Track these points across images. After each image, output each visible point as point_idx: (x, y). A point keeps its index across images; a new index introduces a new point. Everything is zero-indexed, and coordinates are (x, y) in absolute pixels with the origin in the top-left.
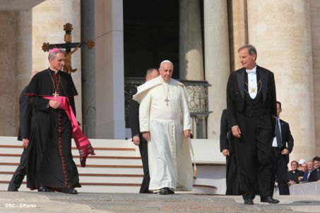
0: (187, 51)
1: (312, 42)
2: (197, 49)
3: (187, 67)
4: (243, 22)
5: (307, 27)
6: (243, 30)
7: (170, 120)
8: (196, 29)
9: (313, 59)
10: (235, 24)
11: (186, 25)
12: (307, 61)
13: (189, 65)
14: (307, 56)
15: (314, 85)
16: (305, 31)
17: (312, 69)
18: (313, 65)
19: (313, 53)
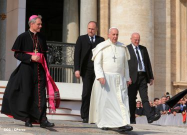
0: (68, 23)
1: (154, 20)
2: (75, 22)
3: (67, 34)
4: (107, 5)
5: (151, 9)
6: (107, 10)
7: (116, 73)
8: (75, 8)
9: (155, 31)
10: (102, 6)
11: (68, 6)
12: (150, 32)
13: (69, 32)
14: (151, 29)
15: (154, 49)
16: (150, 12)
17: (153, 38)
18: (154, 35)
19: (155, 27)
